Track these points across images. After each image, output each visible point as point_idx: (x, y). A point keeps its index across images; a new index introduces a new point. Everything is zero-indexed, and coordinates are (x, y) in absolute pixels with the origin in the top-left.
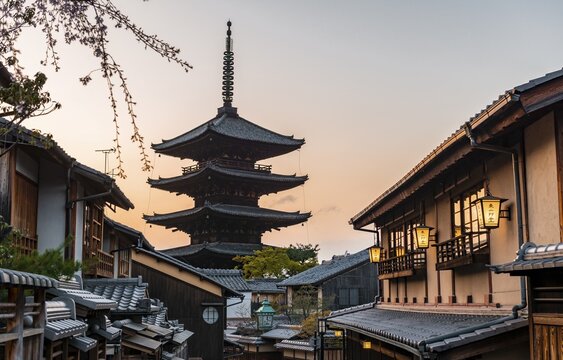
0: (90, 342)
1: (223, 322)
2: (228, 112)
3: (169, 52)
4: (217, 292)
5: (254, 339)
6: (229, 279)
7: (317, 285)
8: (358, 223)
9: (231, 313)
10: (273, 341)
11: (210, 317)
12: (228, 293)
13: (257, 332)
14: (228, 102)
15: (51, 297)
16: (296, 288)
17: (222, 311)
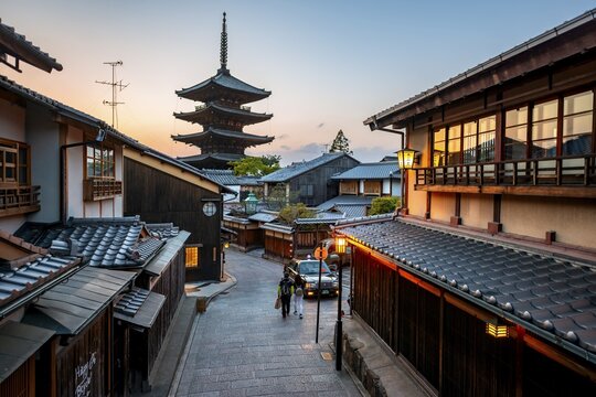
1: (220, 214)
4: (215, 190)
5: (244, 221)
6: (222, 177)
7: (286, 182)
11: (209, 210)
12: (223, 190)
13: (245, 215)
16: (272, 184)
17: (220, 205)
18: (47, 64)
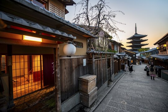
0: (119, 58)
1: (136, 56)
2: (136, 34)
3: (123, 31)
5: (140, 58)
6: (136, 52)
7: (149, 52)
8: (155, 44)
9: (137, 56)
10: (143, 58)
11: (134, 56)
12: (136, 53)
14: (136, 33)
15: (114, 54)
16: (146, 53)
17: (136, 55)
18: (123, 45)
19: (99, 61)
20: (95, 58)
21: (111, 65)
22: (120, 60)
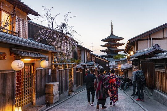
0: (83, 68)
2: (112, 34)
4: (108, 62)
6: (110, 59)
8: (124, 53)
9: (110, 64)
10: (117, 68)
12: (109, 62)
13: (115, 67)
14: (112, 33)
16: (121, 61)
17: (108, 64)
19: (61, 71)
20: (58, 69)
21: (73, 75)
22: (86, 71)
